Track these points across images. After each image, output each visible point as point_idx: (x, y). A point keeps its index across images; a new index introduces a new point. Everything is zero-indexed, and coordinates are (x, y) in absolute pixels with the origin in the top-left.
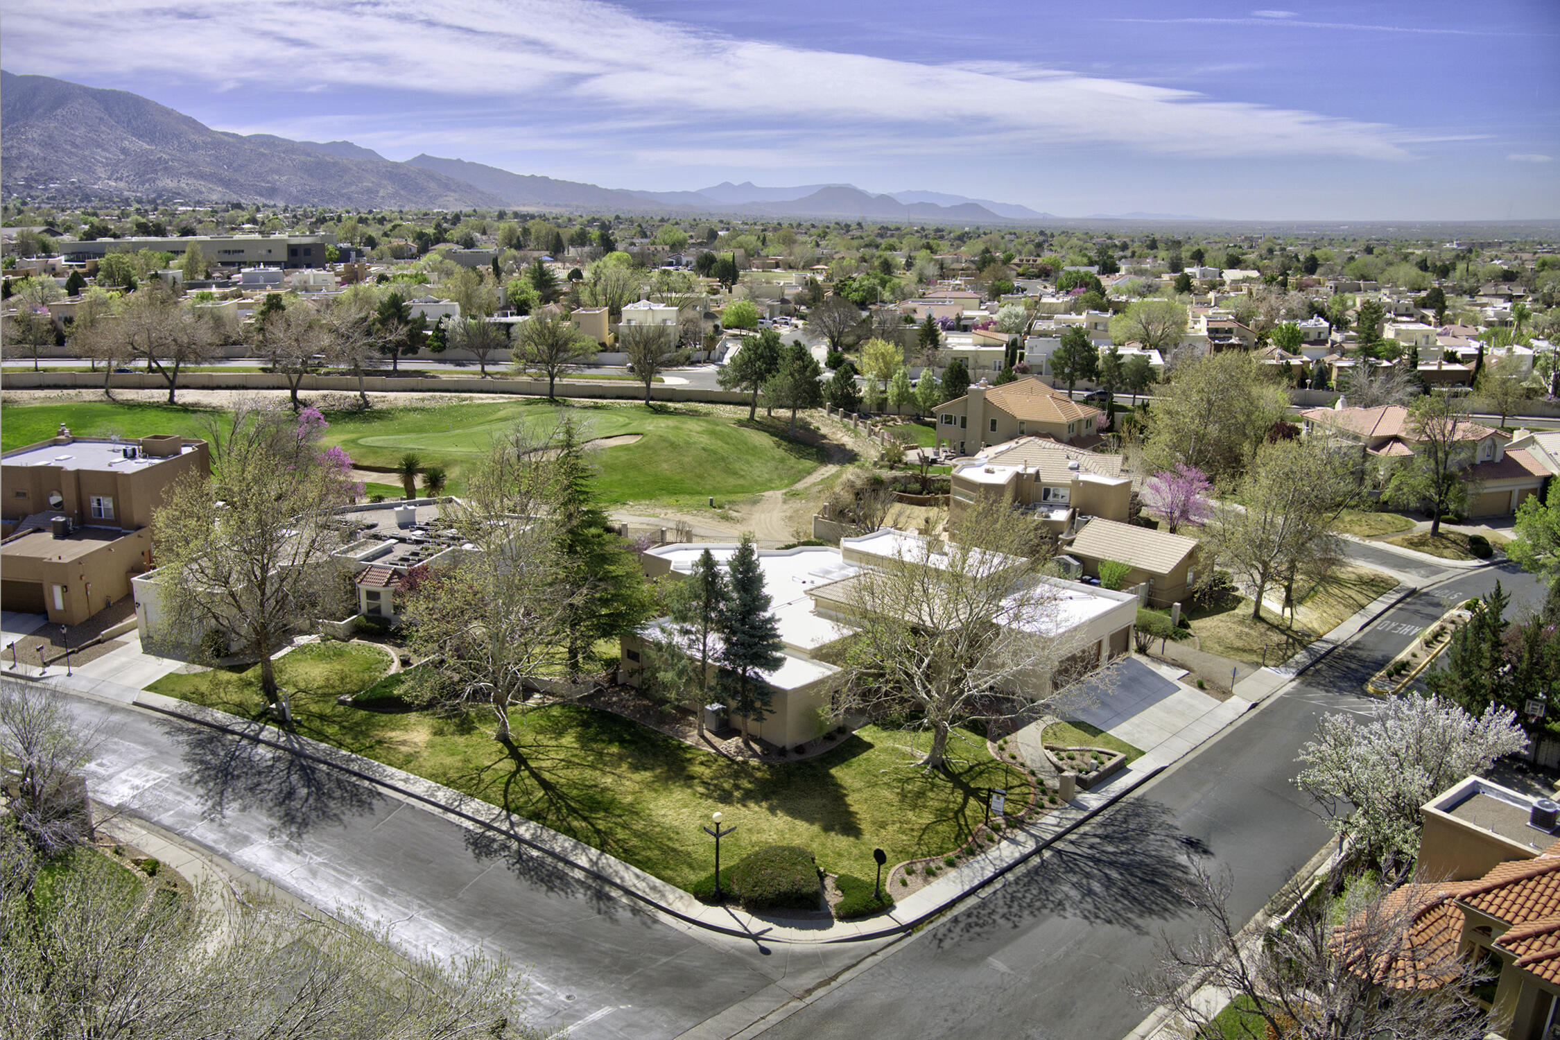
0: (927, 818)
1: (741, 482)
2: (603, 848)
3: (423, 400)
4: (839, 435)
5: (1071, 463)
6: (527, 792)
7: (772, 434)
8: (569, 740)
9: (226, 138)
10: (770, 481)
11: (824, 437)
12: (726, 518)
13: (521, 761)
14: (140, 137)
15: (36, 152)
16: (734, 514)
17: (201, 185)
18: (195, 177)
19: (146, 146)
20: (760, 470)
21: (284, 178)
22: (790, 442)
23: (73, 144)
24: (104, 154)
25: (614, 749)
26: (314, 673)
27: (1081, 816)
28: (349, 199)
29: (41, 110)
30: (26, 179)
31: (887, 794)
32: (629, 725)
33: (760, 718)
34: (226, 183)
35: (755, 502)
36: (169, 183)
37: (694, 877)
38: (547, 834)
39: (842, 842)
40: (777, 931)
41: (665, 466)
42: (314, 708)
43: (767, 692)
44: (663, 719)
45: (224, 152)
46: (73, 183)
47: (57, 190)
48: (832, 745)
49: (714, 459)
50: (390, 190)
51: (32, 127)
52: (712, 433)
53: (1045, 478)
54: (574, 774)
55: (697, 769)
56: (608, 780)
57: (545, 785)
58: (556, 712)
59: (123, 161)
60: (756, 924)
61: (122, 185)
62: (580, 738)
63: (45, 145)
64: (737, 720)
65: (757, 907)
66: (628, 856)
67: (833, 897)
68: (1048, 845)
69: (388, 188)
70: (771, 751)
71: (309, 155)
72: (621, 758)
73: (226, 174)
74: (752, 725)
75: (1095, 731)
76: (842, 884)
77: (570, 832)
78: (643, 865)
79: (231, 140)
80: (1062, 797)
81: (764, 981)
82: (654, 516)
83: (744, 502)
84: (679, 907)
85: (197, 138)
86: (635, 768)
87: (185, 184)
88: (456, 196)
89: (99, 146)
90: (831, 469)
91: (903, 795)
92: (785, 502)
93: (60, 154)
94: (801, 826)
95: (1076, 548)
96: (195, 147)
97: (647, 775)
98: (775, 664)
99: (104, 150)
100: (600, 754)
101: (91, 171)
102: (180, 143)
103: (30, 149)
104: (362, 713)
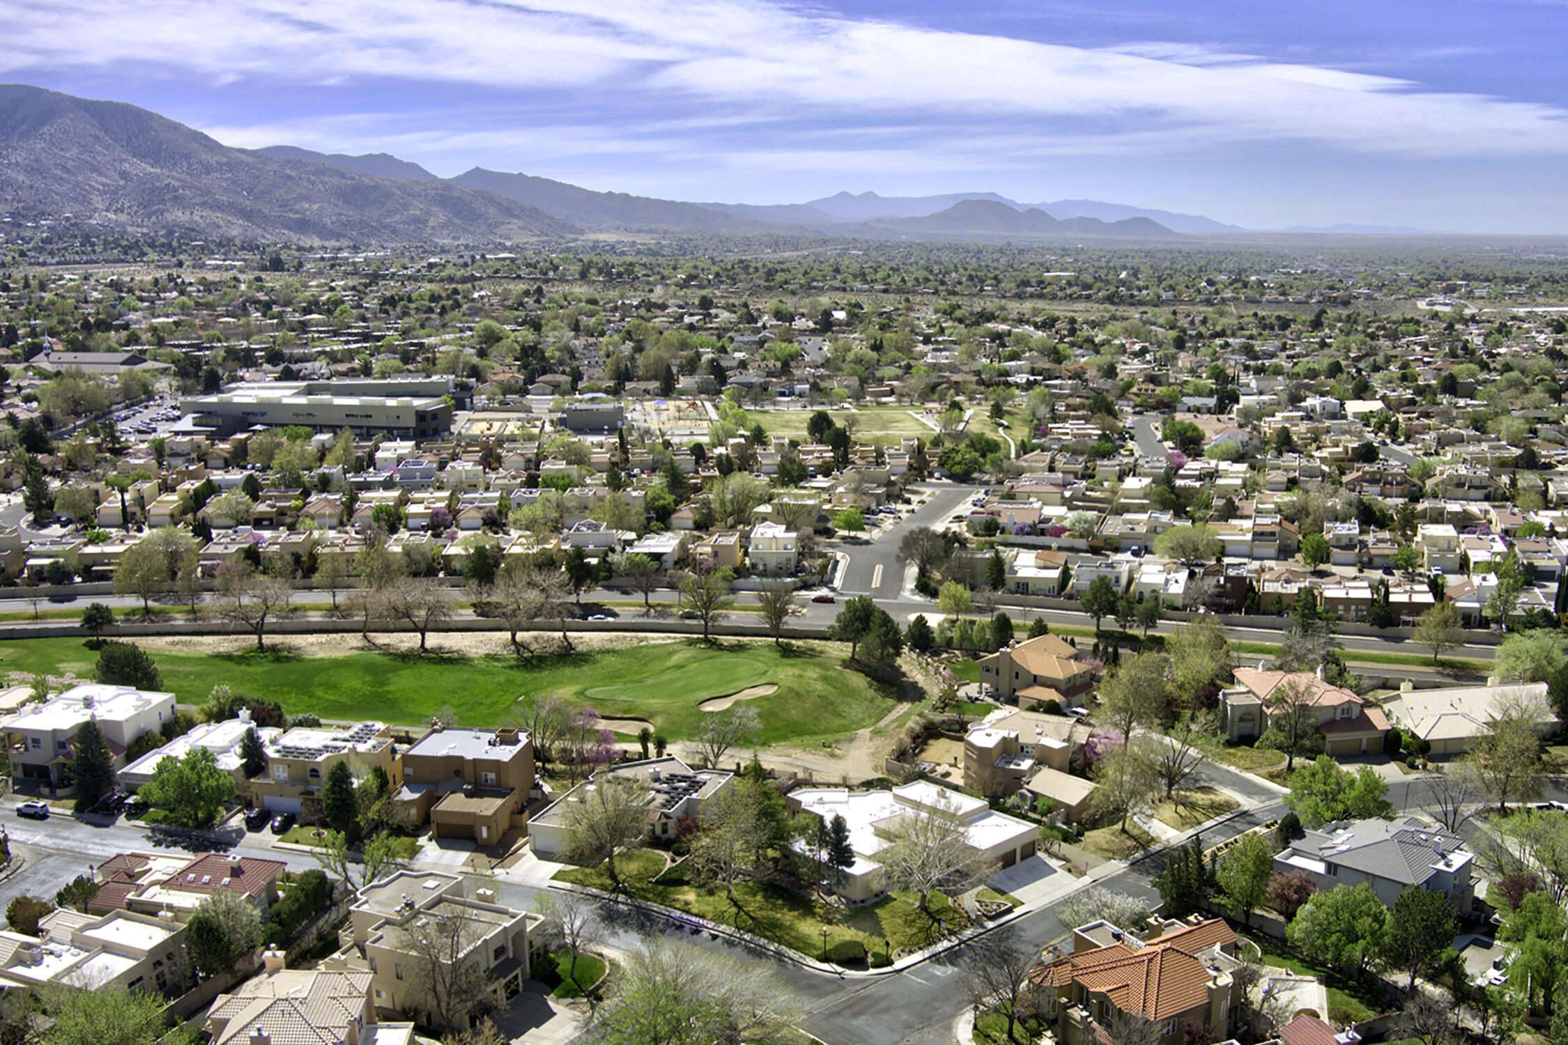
0: (915, 930)
1: (844, 722)
2: (780, 943)
3: (611, 641)
4: (915, 672)
5: (1038, 730)
6: (745, 921)
7: (867, 675)
8: (759, 898)
9: (243, 157)
10: (863, 720)
11: (904, 674)
12: (833, 755)
13: (740, 908)
14: (142, 157)
15: (21, 179)
16: (838, 752)
17: (218, 217)
18: (211, 208)
19: (149, 169)
20: (855, 710)
21: (315, 207)
22: (879, 682)
23: (65, 169)
24: (101, 179)
25: (780, 902)
26: (632, 867)
27: (981, 931)
28: (394, 231)
29: (24, 127)
30: (12, 215)
31: (899, 921)
32: (786, 890)
33: (844, 888)
34: (248, 215)
35: (851, 740)
36: (179, 216)
37: (816, 953)
38: (756, 938)
39: (876, 940)
40: (848, 972)
41: (794, 712)
42: (638, 885)
43: (848, 877)
44: (801, 887)
45: (242, 175)
46: (68, 219)
47: (50, 228)
48: (877, 899)
49: (826, 704)
50: (442, 218)
51: (15, 149)
52: (824, 679)
53: (1021, 740)
54: (764, 913)
55: (818, 910)
56: (779, 916)
57: (752, 918)
58: (750, 884)
59: (124, 188)
60: (840, 969)
61: (123, 217)
62: (764, 897)
63: (30, 171)
64: (835, 889)
65: (840, 963)
66: (790, 946)
67: (870, 960)
68: (964, 942)
69: (439, 216)
70: (851, 902)
71: (343, 176)
72: (784, 906)
73: (248, 204)
74: (841, 890)
75: (1003, 893)
76: (874, 955)
77: (766, 937)
78: (797, 949)
79: (250, 159)
80: (977, 922)
81: (843, 988)
82: (789, 756)
83: (844, 741)
84: (811, 964)
85: (213, 159)
86: (790, 910)
87: (199, 217)
88: (520, 223)
89: (94, 170)
90: (905, 707)
91: (906, 922)
92: (871, 739)
93: (49, 181)
94: (861, 933)
95: (1030, 787)
96: (208, 169)
97: (796, 913)
98: (851, 864)
99: (101, 174)
100: (774, 904)
101: (84, 200)
102: (190, 165)
103: (14, 175)
104: (661, 888)
